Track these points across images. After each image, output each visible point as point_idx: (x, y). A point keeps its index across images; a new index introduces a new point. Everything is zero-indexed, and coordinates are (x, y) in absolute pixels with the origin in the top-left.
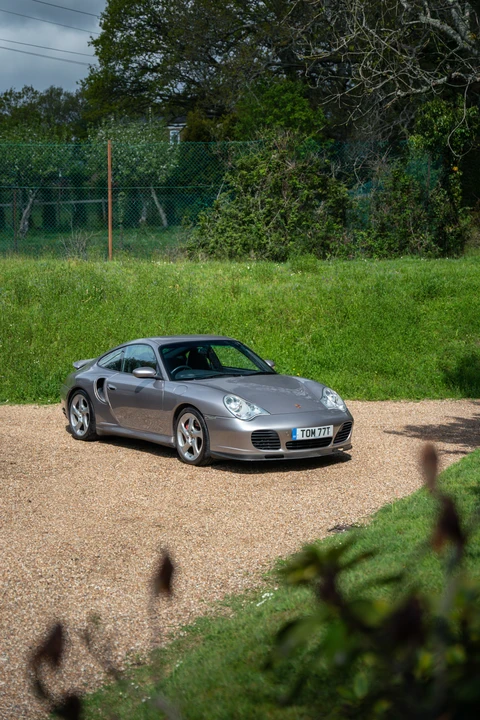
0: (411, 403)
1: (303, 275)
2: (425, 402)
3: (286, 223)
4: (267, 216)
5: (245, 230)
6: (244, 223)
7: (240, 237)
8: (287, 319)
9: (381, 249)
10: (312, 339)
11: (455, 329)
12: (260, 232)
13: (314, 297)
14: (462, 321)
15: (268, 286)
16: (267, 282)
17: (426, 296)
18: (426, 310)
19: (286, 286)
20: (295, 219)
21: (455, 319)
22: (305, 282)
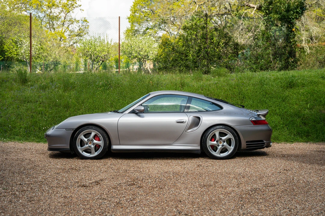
1: (219, 78)
4: (198, 53)
7: (185, 63)
12: (195, 61)
13: (226, 88)
14: (311, 99)
15: (200, 83)
16: (199, 81)
17: (288, 86)
18: (289, 94)
19: (210, 82)
20: (212, 54)
21: (306, 98)
22: (220, 81)
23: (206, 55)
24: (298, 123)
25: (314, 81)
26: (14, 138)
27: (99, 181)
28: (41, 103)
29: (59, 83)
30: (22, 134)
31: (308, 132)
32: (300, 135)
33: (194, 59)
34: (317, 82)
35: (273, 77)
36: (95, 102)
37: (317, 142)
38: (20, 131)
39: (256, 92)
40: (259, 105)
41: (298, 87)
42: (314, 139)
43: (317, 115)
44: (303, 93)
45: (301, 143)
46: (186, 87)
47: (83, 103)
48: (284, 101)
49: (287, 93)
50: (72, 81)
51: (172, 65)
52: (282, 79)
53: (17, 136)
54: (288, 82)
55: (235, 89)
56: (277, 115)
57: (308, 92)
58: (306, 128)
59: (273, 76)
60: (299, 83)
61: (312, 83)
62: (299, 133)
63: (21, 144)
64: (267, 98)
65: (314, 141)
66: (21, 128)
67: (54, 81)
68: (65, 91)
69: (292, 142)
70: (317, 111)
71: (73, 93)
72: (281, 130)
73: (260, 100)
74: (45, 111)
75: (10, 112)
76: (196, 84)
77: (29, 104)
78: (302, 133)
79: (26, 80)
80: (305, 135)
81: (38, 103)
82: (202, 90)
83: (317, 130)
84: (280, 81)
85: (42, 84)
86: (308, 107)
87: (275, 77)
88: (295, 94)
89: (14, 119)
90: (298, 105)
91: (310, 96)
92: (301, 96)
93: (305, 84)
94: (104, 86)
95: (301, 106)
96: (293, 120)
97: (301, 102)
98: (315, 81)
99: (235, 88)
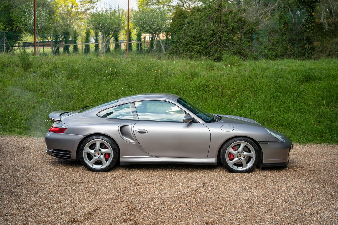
0: (301, 146)
1: (231, 67)
2: (310, 145)
3: (221, 40)
4: (211, 37)
5: (199, 44)
6: (198, 40)
7: (196, 48)
8: (222, 92)
9: (272, 56)
10: (237, 104)
11: (323, 100)
12: (207, 46)
13: (238, 79)
14: (327, 95)
15: (211, 72)
16: (210, 70)
17: (304, 80)
18: (304, 88)
19: (222, 72)
20: (226, 39)
21: (323, 94)
22: (232, 71)
23: (219, 40)
24: (312, 121)
25: (331, 75)
26: (14, 131)
27: (93, 212)
28: (43, 93)
29: (63, 70)
30: (23, 126)
31: (322, 132)
32: (313, 135)
33: (206, 44)
34: (335, 76)
35: (288, 68)
36: (100, 92)
37: (331, 144)
38: (20, 123)
39: (270, 85)
40: (272, 101)
41: (315, 80)
42: (328, 140)
43: (333, 113)
44: (320, 88)
45: (314, 144)
46: (196, 77)
47: (87, 93)
48: (299, 96)
49: (302, 87)
50: (77, 67)
51: (183, 50)
52: (297, 71)
53: (17, 128)
54: (304, 75)
55: (248, 82)
56: (291, 112)
57: (325, 87)
58: (320, 128)
59: (288, 66)
60: (316, 76)
61: (329, 77)
62: (313, 132)
63: (20, 140)
64: (281, 93)
65: (328, 142)
66: (22, 120)
67: (58, 67)
68: (69, 79)
69: (304, 143)
70: (333, 108)
71: (77, 81)
72: (294, 129)
73: (274, 94)
74: (48, 101)
75: (11, 101)
76: (206, 74)
77: (30, 93)
78: (316, 133)
79: (29, 66)
80: (319, 135)
81: (40, 91)
82: (213, 81)
83: (331, 131)
84: (295, 74)
85: (45, 71)
86: (324, 103)
87: (290, 69)
88: (311, 88)
89: (14, 110)
90: (313, 101)
91: (327, 91)
92: (317, 90)
93: (322, 78)
94: (110, 75)
95: (317, 102)
96: (307, 118)
97: (316, 98)
98: (333, 75)
99: (247, 80)
